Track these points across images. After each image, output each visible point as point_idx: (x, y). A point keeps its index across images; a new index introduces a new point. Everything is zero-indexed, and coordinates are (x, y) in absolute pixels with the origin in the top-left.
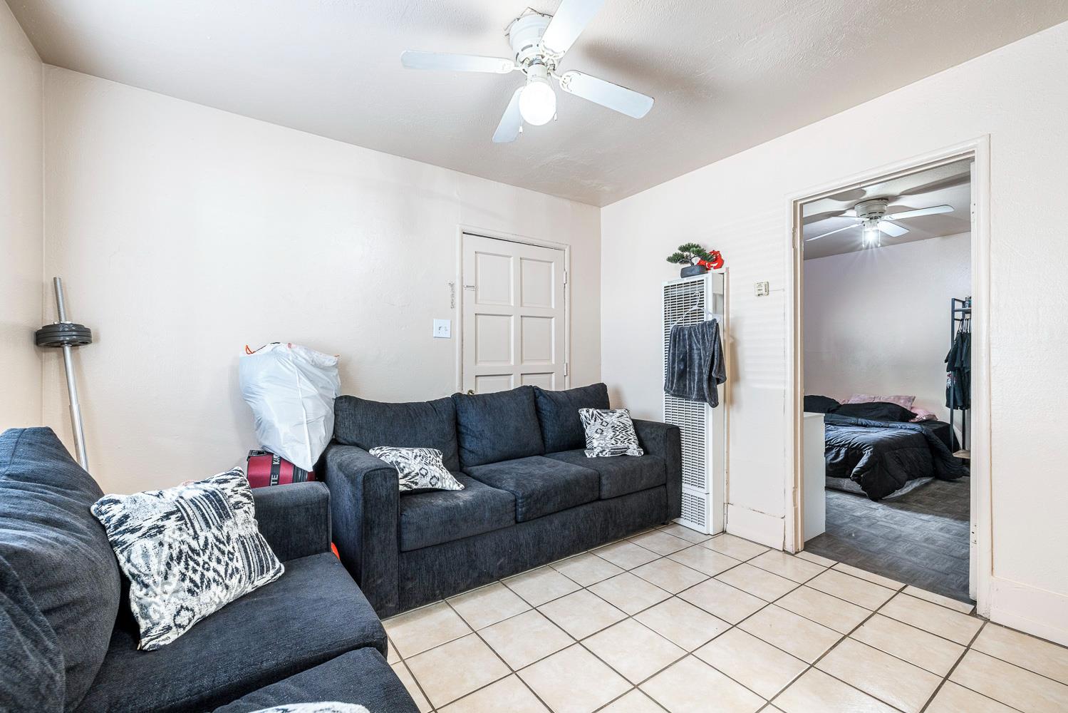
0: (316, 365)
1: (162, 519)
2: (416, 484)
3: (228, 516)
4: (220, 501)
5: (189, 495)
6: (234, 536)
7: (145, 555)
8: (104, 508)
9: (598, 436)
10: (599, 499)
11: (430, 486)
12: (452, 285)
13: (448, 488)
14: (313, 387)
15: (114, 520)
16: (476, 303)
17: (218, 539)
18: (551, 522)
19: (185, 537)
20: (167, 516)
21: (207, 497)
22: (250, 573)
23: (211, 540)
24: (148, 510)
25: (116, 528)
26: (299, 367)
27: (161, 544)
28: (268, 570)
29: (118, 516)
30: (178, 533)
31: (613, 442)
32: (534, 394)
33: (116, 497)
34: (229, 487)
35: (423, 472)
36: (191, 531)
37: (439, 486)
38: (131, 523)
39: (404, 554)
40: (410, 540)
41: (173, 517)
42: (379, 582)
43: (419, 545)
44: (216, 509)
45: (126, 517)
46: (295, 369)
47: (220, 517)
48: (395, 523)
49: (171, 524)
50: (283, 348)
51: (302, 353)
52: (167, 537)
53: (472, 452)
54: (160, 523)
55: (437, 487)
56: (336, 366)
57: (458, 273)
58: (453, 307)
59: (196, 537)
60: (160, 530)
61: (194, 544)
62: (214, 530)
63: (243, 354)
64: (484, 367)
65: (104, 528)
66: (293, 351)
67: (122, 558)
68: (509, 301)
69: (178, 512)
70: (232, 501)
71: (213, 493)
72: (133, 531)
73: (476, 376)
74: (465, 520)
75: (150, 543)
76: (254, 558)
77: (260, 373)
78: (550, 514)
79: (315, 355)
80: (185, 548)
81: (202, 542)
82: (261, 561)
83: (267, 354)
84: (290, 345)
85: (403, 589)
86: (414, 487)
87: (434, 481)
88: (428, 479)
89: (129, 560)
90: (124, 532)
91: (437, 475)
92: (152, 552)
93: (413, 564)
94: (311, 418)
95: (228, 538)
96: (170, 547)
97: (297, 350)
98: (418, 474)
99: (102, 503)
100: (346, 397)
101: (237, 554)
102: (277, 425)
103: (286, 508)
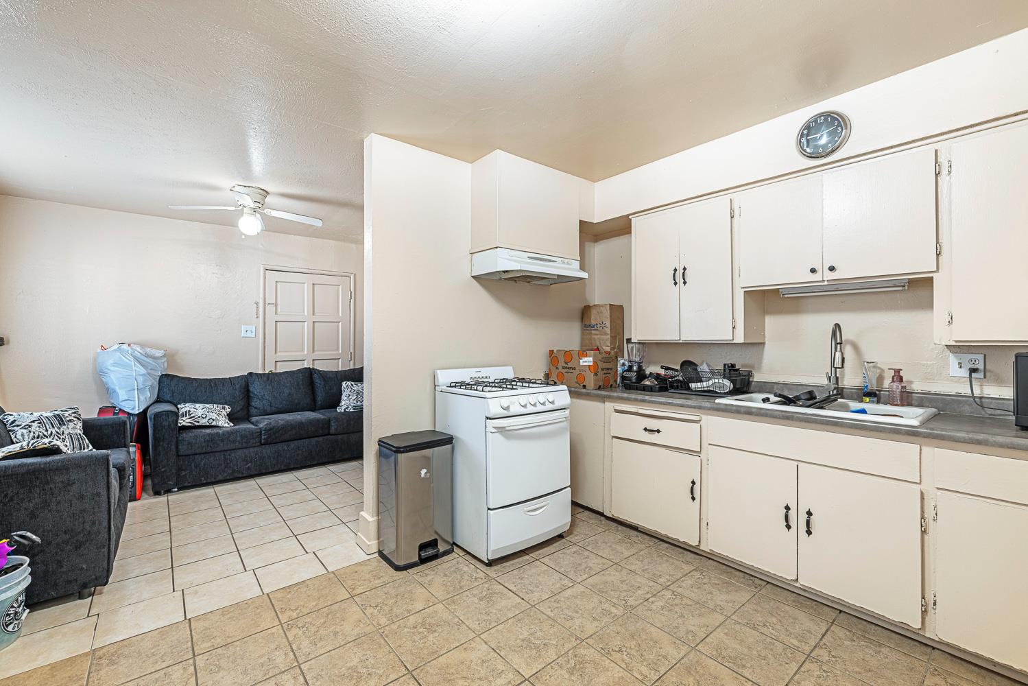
0: (147, 356)
1: (31, 422)
2: (198, 422)
3: (64, 424)
4: (61, 418)
5: (45, 414)
6: (66, 432)
7: (23, 435)
8: (5, 417)
9: (346, 398)
10: (329, 434)
11: (208, 424)
12: (257, 304)
13: (220, 425)
14: (142, 368)
15: (10, 422)
16: (276, 313)
17: (57, 432)
18: (288, 446)
19: (41, 430)
20: (34, 421)
21: (55, 416)
22: (74, 448)
23: (54, 432)
24: (26, 418)
25: (10, 424)
26: (136, 358)
27: (30, 432)
28: (84, 449)
29: (12, 420)
30: (38, 428)
31: (355, 402)
32: (309, 374)
33: (11, 413)
34: (67, 414)
35: (204, 416)
36: (45, 428)
37: (214, 424)
38: (16, 423)
39: (181, 457)
40: (183, 449)
41: (36, 422)
42: (163, 470)
43: (189, 452)
44: (58, 421)
45: (15, 421)
46: (132, 359)
47: (60, 424)
48: (174, 441)
49: (35, 425)
50: (125, 347)
51: (138, 349)
52: (33, 429)
53: (256, 408)
54: (30, 424)
55: (213, 424)
56: (164, 356)
57: (261, 296)
58: (257, 317)
59: (47, 430)
60: (30, 426)
61: (45, 433)
62: (56, 429)
63: (99, 350)
64: (281, 355)
65: (5, 425)
66: (132, 349)
67: (13, 437)
68: (304, 312)
69: (40, 421)
70: (68, 419)
71: (58, 415)
72: (18, 426)
73: (276, 362)
74: (222, 441)
75: (25, 431)
76: (76, 443)
77: (109, 361)
78: (288, 441)
79: (148, 350)
80: (41, 434)
81: (49, 433)
82: (80, 444)
83: (115, 350)
84: (129, 345)
85: (179, 475)
86: (197, 424)
87: (211, 421)
88: (206, 420)
89: (16, 437)
90: (14, 426)
91: (214, 418)
92: (26, 435)
93: (187, 462)
94: (141, 386)
95: (63, 433)
96: (34, 433)
97: (134, 347)
98: (199, 417)
99: (5, 415)
100: (166, 375)
101: (67, 439)
102: (118, 391)
103: (101, 426)
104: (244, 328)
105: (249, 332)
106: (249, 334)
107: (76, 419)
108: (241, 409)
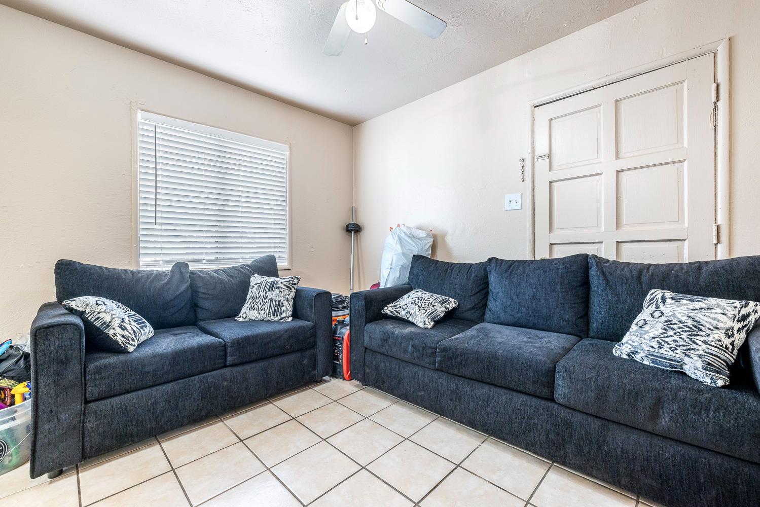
104: (507, 197)
105: (513, 203)
106: (514, 206)
107: (285, 287)
108: (473, 308)
